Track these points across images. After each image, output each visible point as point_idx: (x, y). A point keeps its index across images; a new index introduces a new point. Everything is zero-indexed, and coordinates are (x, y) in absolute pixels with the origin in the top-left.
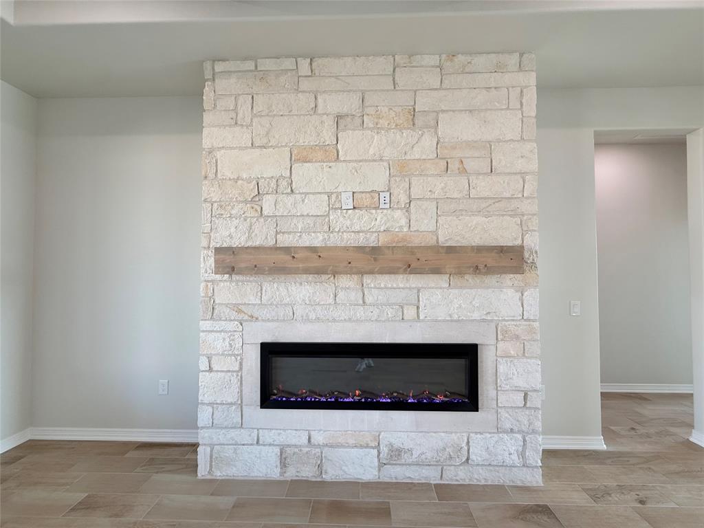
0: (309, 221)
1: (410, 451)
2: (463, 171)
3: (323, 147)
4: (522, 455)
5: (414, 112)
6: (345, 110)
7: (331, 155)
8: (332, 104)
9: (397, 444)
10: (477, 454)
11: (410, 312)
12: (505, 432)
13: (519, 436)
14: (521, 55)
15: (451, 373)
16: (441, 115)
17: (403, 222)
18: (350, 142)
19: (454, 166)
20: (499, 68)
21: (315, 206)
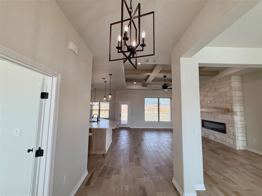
0: (205, 105)
1: (217, 137)
2: (222, 97)
3: (206, 95)
4: (233, 143)
5: (216, 89)
6: (208, 90)
7: (207, 96)
8: (207, 90)
9: (216, 136)
10: (227, 141)
11: (217, 117)
12: (230, 138)
13: (233, 140)
14: (229, 77)
15: (222, 127)
16: (219, 89)
17: (215, 105)
18: (209, 94)
19: (221, 96)
20: (226, 80)
21: (206, 103)
